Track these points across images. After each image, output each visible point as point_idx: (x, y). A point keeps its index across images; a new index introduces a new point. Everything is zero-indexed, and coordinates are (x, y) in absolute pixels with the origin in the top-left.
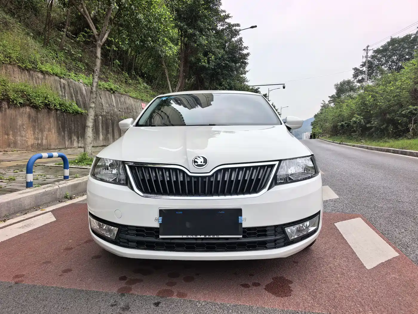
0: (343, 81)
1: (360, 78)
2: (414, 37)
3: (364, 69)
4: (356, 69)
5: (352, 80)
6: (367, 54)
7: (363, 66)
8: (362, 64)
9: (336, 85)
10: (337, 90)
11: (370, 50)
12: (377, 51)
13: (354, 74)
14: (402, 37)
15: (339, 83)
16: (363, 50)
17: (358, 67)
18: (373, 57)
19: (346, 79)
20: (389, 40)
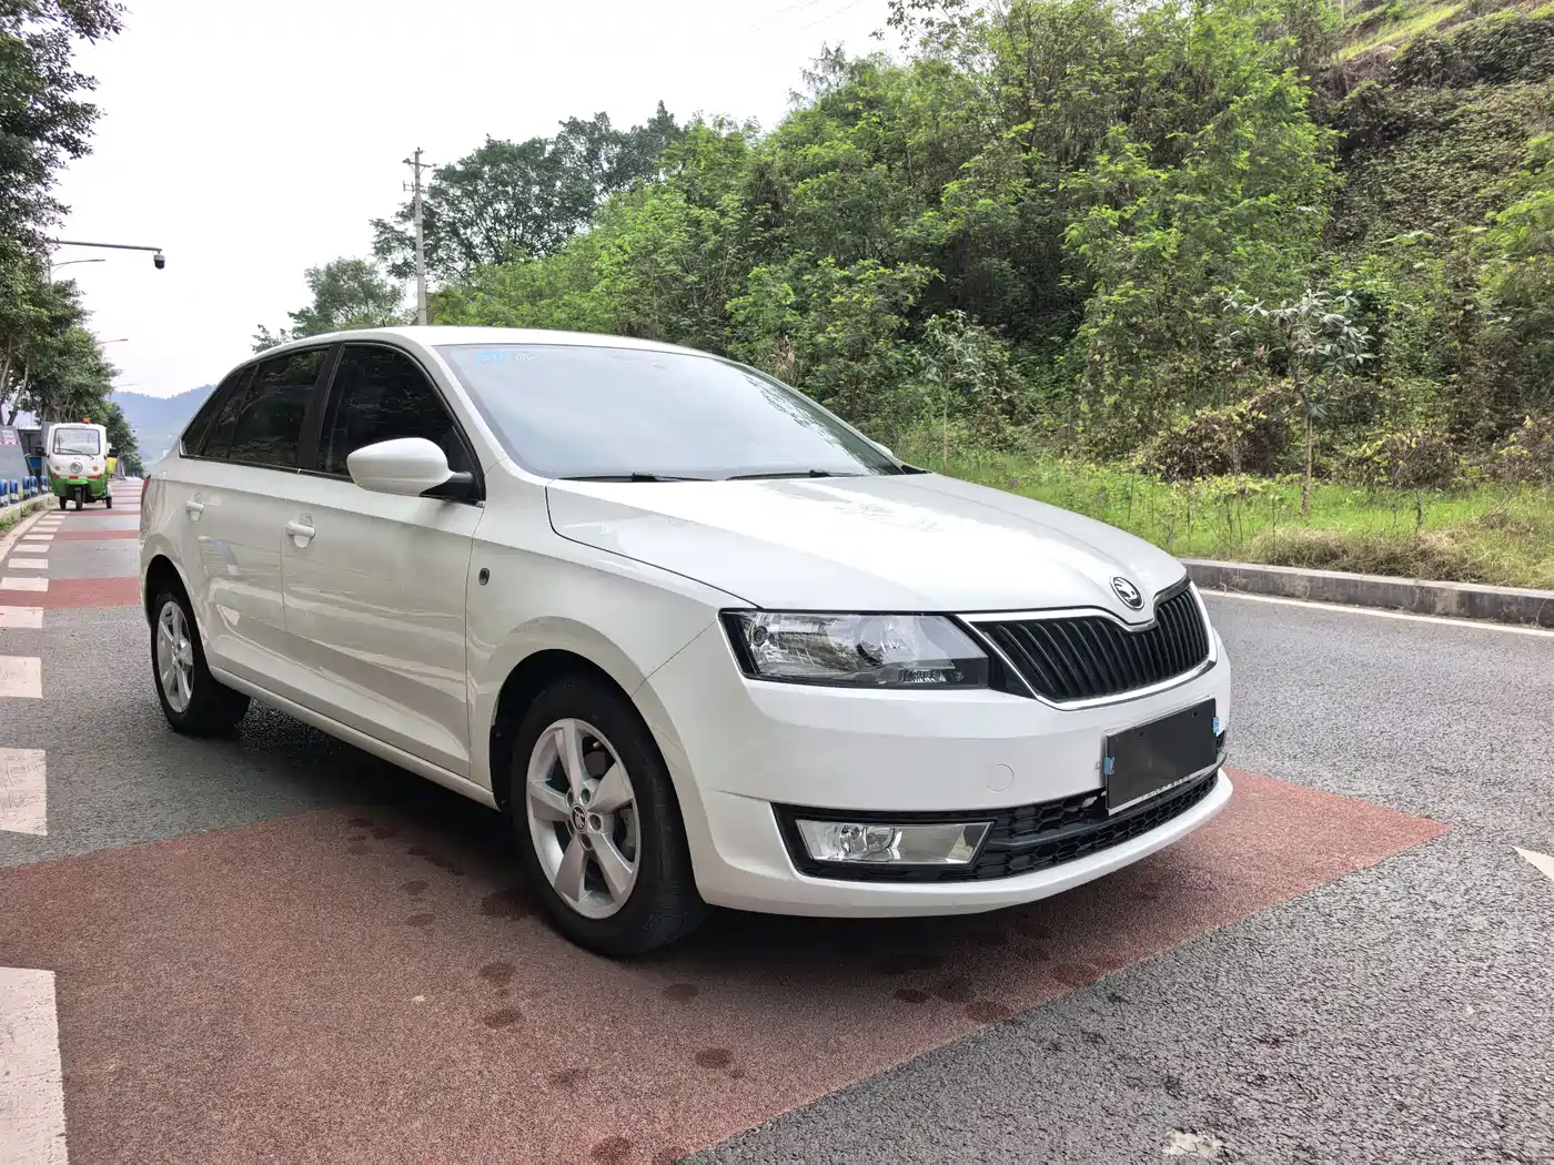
0: (339, 262)
1: (398, 257)
2: (554, 153)
3: (411, 229)
4: (379, 224)
5: (367, 263)
6: (417, 177)
7: (406, 216)
8: (401, 209)
9: (313, 274)
10: (320, 294)
11: (425, 166)
12: (448, 174)
13: (379, 242)
14: (521, 143)
15: (322, 268)
16: (404, 162)
17: (390, 220)
18: (436, 192)
19: (348, 258)
20: (483, 146)
